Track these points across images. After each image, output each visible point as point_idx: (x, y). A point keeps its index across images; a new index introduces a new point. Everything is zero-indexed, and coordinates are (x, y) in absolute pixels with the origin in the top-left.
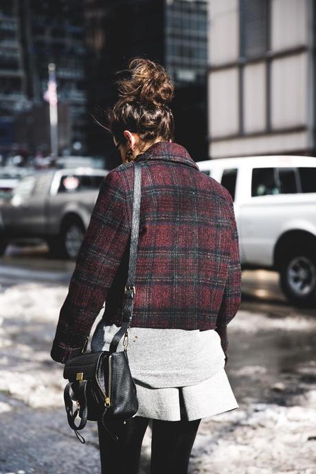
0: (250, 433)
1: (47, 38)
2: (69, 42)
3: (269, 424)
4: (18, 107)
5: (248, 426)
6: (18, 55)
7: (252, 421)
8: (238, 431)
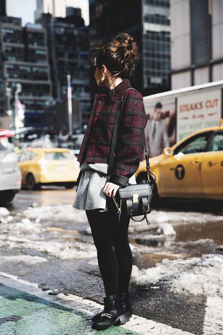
0: (204, 269)
1: (66, 59)
2: (79, 61)
3: (216, 264)
4: (47, 103)
5: (203, 265)
6: (47, 71)
7: (204, 263)
8: (196, 268)
